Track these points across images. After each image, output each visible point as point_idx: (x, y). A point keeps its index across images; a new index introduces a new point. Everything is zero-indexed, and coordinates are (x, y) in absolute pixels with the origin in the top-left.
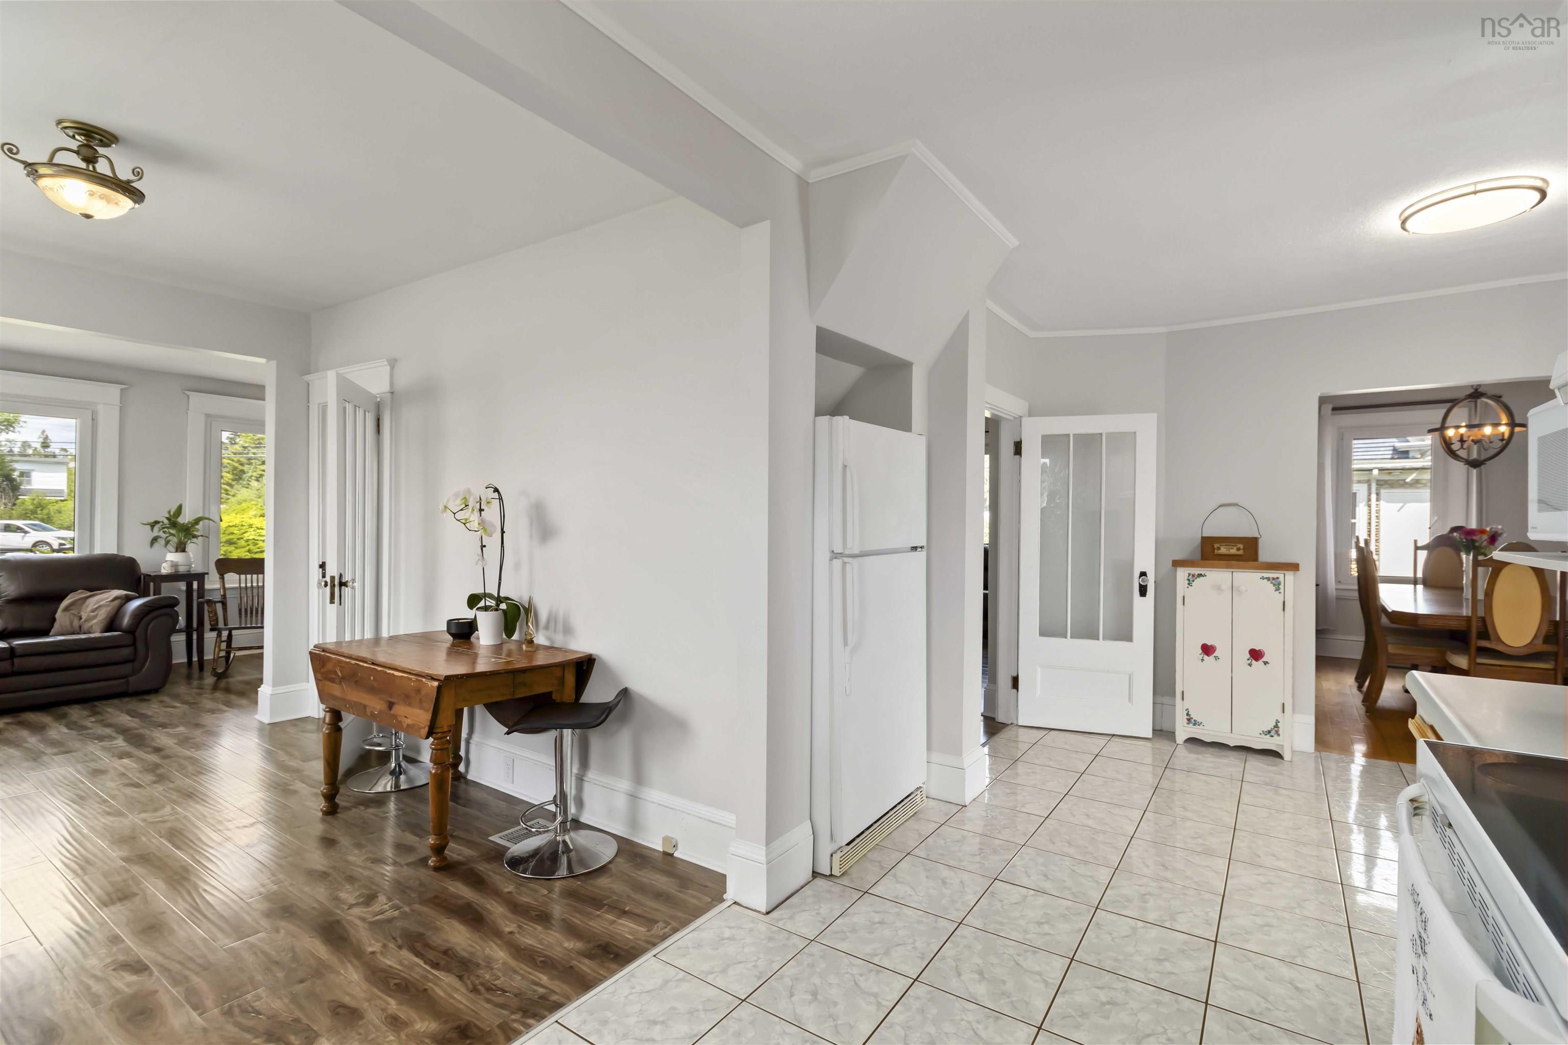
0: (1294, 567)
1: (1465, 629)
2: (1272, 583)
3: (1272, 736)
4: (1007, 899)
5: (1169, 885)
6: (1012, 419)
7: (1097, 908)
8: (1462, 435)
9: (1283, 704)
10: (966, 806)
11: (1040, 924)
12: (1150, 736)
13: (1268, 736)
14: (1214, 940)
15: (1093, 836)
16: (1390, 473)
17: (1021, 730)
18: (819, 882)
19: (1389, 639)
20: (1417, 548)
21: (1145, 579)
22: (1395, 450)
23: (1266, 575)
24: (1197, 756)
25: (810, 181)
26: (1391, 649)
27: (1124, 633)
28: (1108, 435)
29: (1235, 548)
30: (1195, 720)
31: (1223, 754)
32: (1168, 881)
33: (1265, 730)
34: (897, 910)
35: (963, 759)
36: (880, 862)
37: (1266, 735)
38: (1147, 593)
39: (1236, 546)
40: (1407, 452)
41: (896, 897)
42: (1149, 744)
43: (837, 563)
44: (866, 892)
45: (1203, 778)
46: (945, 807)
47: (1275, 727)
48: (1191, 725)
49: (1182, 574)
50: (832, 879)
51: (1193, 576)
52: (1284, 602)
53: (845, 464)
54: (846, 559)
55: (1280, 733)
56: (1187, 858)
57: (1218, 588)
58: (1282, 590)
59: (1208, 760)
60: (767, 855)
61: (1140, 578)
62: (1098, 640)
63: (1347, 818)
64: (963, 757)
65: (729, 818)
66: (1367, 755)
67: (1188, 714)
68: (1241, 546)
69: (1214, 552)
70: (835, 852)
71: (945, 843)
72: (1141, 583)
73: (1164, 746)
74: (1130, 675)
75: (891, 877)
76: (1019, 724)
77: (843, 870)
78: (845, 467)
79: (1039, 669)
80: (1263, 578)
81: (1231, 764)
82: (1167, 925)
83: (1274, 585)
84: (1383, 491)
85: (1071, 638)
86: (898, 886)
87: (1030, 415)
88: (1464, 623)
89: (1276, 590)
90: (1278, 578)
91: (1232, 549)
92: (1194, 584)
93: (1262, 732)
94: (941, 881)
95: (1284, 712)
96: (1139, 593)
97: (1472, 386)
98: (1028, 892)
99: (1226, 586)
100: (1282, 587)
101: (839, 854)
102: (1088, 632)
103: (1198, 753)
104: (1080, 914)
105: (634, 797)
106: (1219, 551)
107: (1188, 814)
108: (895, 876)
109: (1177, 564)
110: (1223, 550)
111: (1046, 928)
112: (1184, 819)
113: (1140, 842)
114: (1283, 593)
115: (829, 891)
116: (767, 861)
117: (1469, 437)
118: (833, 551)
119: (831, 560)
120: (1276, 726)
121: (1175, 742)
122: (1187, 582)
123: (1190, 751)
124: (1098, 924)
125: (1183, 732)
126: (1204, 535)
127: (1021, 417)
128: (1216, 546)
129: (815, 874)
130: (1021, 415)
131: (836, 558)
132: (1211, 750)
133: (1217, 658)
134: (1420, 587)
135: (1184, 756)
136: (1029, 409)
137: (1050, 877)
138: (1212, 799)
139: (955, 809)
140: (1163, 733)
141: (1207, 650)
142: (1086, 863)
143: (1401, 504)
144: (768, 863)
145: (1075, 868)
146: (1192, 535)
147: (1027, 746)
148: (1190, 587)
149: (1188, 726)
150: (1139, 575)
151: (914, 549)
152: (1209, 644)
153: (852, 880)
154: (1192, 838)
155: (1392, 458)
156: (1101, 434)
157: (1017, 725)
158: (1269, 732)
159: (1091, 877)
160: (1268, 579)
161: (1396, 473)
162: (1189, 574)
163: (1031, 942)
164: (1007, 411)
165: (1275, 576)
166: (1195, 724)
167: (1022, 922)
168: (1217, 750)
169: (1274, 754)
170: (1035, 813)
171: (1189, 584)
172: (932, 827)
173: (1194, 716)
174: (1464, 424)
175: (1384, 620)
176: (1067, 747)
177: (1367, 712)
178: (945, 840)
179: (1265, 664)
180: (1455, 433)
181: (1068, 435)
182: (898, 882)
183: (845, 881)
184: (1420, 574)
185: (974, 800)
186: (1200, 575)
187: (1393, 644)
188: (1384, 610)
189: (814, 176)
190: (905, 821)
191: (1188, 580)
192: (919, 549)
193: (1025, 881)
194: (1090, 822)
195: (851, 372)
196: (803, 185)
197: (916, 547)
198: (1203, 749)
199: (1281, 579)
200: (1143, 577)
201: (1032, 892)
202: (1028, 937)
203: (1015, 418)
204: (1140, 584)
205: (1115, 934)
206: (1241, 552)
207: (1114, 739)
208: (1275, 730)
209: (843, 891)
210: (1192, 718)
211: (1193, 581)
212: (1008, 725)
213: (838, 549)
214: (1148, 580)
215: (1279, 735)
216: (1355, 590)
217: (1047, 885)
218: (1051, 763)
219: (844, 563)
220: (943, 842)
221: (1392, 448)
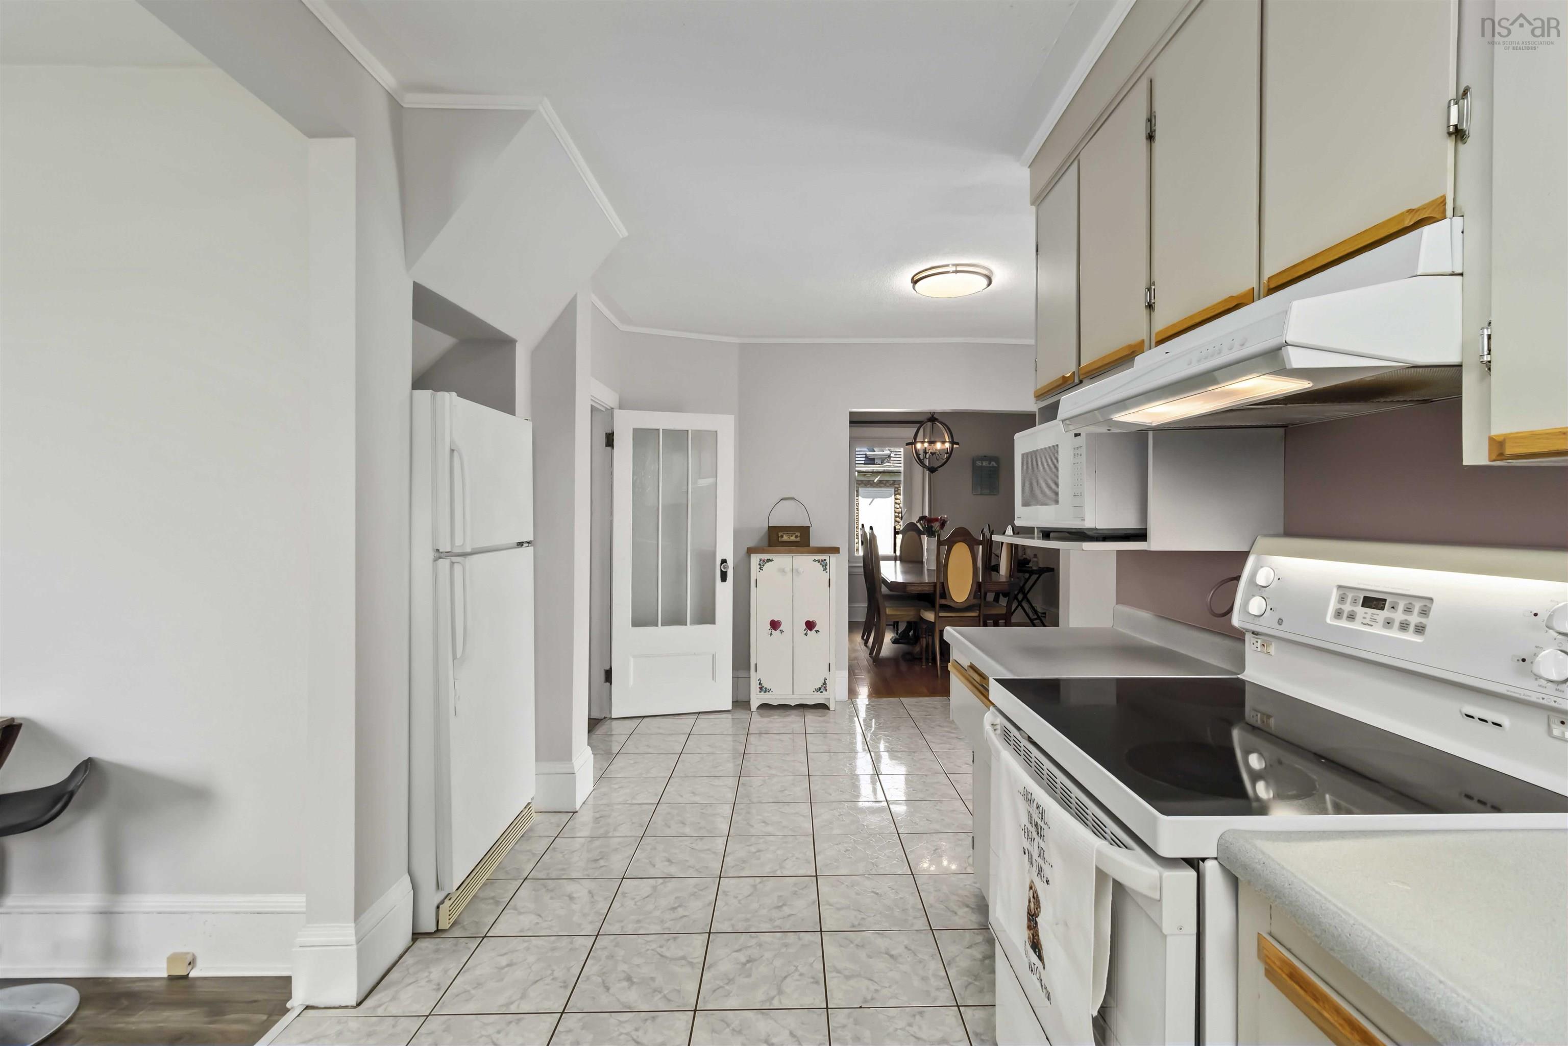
0: (836, 550)
1: (932, 592)
2: (821, 564)
3: (822, 692)
4: (637, 895)
5: (772, 838)
6: (603, 409)
7: (720, 877)
8: (926, 448)
9: (829, 664)
10: (577, 812)
11: (674, 909)
12: (730, 708)
13: (819, 692)
14: (815, 875)
15: (702, 811)
16: (865, 475)
17: (614, 723)
18: (423, 944)
19: (887, 604)
20: (896, 533)
21: (726, 565)
22: (866, 457)
23: (817, 558)
24: (768, 719)
25: (405, 106)
26: (889, 611)
27: (707, 616)
28: (692, 431)
29: (794, 535)
30: (766, 688)
31: (788, 713)
32: (770, 835)
33: (816, 688)
34: (526, 945)
35: (573, 763)
36: (493, 898)
37: (817, 692)
38: (727, 579)
39: (795, 534)
40: (873, 459)
41: (522, 931)
42: (729, 716)
43: (444, 564)
44: (485, 936)
45: (777, 737)
46: (555, 819)
47: (823, 684)
48: (762, 693)
49: (755, 559)
50: (439, 935)
51: (764, 561)
52: (829, 579)
53: (452, 448)
54: (455, 559)
55: (827, 688)
56: (780, 810)
57: (783, 571)
58: (828, 570)
59: (777, 722)
60: (356, 933)
61: (721, 565)
62: (686, 625)
63: (879, 749)
64: (573, 761)
65: (297, 901)
66: (870, 696)
67: (760, 684)
68: (798, 534)
69: (778, 540)
70: (442, 902)
71: (563, 856)
72: (723, 569)
73: (742, 715)
74: (713, 655)
75: (512, 911)
76: (613, 717)
77: (452, 921)
78: (452, 451)
79: (632, 660)
80: (815, 561)
81: (793, 721)
82: (779, 873)
83: (823, 566)
84: (860, 489)
85: (662, 625)
86: (521, 917)
87: (620, 408)
88: (932, 588)
89: (824, 570)
90: (825, 560)
91: (792, 536)
92: (764, 568)
93: (814, 690)
94: (567, 898)
95: (830, 671)
96: (720, 578)
97: (930, 413)
98: (656, 882)
99: (788, 568)
100: (828, 567)
101: (448, 903)
102: (676, 619)
103: (768, 716)
104: (707, 888)
105: (107, 915)
106: (783, 539)
107: (773, 772)
108: (515, 909)
109: (750, 551)
110: (785, 538)
111: (681, 912)
112: (771, 776)
113: (742, 806)
114: (828, 572)
115: (437, 951)
116: (357, 941)
117: (929, 450)
118: (438, 550)
119: (435, 560)
120: (825, 683)
121: (750, 710)
122: (759, 566)
123: (762, 716)
124: (724, 892)
125: (756, 700)
126: (770, 525)
127: (612, 409)
128: (780, 534)
129: (417, 936)
130: (613, 407)
131: (440, 558)
132: (778, 712)
133: (782, 631)
134: (898, 562)
135: (759, 722)
136: (620, 402)
137: (673, 861)
138: (788, 754)
139: (565, 818)
140: (741, 703)
141: (775, 625)
142: (701, 838)
143: (871, 499)
144: (358, 942)
145: (694, 846)
146: (761, 524)
147: (624, 738)
148: (761, 571)
149: (760, 694)
150: (720, 562)
151: (520, 544)
152: (776, 620)
153: (464, 928)
154: (780, 791)
155: (864, 464)
156: (688, 431)
157: (611, 718)
158: (820, 689)
159: (708, 850)
160: (818, 561)
161: (869, 475)
162: (760, 560)
163: (669, 929)
164: (602, 402)
165: (823, 558)
166: (765, 692)
167: (657, 913)
168: (782, 711)
169: (823, 707)
170: (645, 802)
171: (760, 568)
172: (545, 843)
173: (765, 685)
174: (926, 440)
175: (884, 589)
176: (661, 731)
177: (874, 662)
178: (562, 852)
179: (817, 633)
180: (921, 447)
181: (658, 430)
182: (520, 913)
183: (457, 932)
184: (898, 553)
185: (584, 803)
186: (769, 560)
187: (890, 607)
188: (884, 581)
189: (411, 100)
190: (515, 844)
191: (760, 565)
192: (525, 545)
193: (653, 872)
194: (697, 799)
195: (442, 342)
196: (396, 108)
197: (523, 542)
198: (772, 712)
199: (828, 561)
200: (725, 564)
201: (661, 880)
202: (667, 925)
203: (607, 409)
204: (721, 570)
205: (740, 897)
206: (798, 539)
207: (701, 716)
208: (823, 688)
209: (456, 945)
210: (763, 687)
211: (764, 566)
212: (602, 719)
213: (445, 547)
214: (728, 567)
215: (826, 690)
216: (861, 567)
217: (673, 870)
218: (650, 750)
219: (453, 563)
220: (561, 855)
221: (864, 456)
